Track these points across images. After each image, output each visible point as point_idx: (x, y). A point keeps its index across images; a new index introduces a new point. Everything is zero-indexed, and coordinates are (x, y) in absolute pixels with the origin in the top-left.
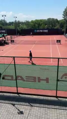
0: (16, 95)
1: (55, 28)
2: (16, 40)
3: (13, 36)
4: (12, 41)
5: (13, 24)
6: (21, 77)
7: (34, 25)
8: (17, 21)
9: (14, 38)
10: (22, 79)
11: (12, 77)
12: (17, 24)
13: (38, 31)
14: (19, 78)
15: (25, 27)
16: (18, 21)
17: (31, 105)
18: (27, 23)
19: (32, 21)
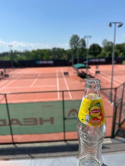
0: (12, 146)
1: (62, 58)
2: (11, 75)
3: (7, 70)
4: (7, 76)
5: (9, 55)
6: (17, 120)
7: (36, 56)
9: (9, 71)
10: (18, 122)
11: (4, 121)
12: (13, 54)
13: (41, 62)
14: (15, 122)
15: (24, 58)
16: (15, 51)
17: (31, 156)
18: (27, 53)
19: (33, 51)
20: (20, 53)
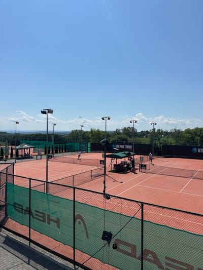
4: (143, 167)
5: (149, 135)
6: (154, 255)
7: (193, 138)
8: (156, 130)
10: (156, 261)
12: (156, 135)
13: (201, 150)
15: (172, 141)
16: (159, 130)
18: (177, 134)
19: (188, 131)
20: (166, 134)
